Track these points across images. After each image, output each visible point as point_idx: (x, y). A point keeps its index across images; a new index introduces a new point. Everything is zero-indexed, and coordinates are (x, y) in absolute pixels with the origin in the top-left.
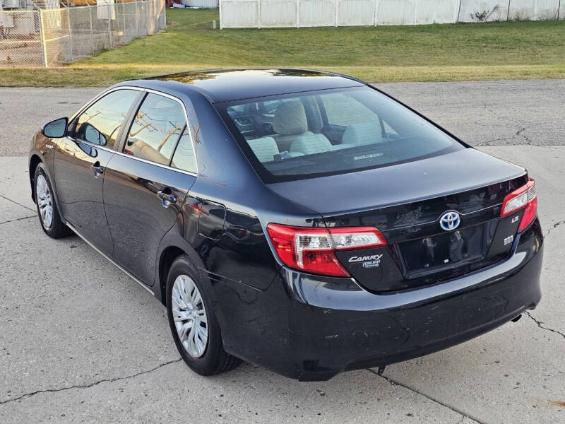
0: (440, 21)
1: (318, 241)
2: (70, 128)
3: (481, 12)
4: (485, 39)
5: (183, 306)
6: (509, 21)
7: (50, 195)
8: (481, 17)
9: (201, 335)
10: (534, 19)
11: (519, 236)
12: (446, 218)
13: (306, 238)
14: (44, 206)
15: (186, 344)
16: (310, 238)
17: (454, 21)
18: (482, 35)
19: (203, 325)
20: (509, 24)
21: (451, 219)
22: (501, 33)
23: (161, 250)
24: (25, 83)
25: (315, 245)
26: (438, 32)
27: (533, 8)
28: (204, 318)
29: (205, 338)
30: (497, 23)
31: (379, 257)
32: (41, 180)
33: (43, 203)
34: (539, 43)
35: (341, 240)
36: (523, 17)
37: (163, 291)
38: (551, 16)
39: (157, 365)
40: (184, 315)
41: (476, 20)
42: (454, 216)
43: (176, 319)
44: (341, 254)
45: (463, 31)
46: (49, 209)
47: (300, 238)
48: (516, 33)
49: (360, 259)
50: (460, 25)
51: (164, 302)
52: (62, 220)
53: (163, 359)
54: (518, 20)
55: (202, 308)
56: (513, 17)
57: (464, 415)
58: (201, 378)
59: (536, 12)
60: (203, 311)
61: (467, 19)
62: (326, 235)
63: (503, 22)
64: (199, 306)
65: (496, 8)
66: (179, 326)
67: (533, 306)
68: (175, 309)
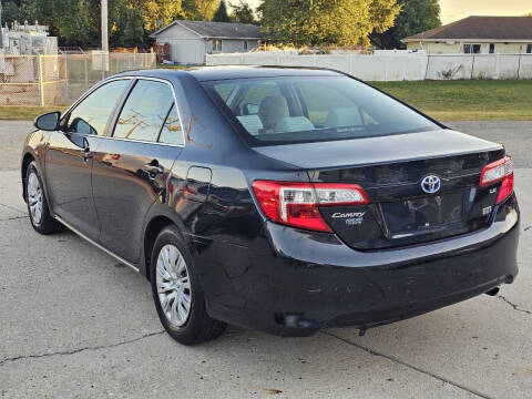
0: (409, 78)
1: (301, 195)
2: (62, 124)
3: (447, 71)
4: (451, 94)
5: (167, 276)
6: (473, 79)
7: (40, 190)
8: (447, 75)
9: (185, 303)
10: (497, 78)
11: (497, 207)
12: (427, 180)
13: (290, 192)
14: (34, 204)
15: (169, 315)
16: (294, 192)
17: (422, 79)
18: (448, 91)
19: (186, 292)
20: (473, 82)
21: (432, 181)
22: (466, 90)
23: (148, 221)
24: (22, 117)
25: (299, 199)
26: (406, 88)
27: (495, 68)
28: (188, 285)
29: (188, 306)
30: (462, 80)
31: (362, 214)
32: (32, 178)
33: (33, 200)
34: (501, 99)
35: (325, 194)
36: (486, 76)
37: (148, 265)
38: (512, 76)
39: (141, 336)
40: (168, 286)
41: (442, 78)
42: (435, 179)
43: (160, 290)
44: (325, 210)
45: (431, 88)
46: (39, 206)
47: (285, 191)
48: (479, 90)
49: (343, 216)
50: (427, 82)
51: (148, 277)
52: (52, 214)
53: (145, 331)
54: (481, 79)
55: (185, 276)
56: (476, 75)
57: (444, 381)
58: (184, 347)
59: (497, 72)
60: (187, 278)
61: (434, 77)
62: (310, 190)
63: (468, 80)
64: (183, 273)
65: (461, 67)
66: (163, 298)
67: (510, 279)
68: (159, 281)
